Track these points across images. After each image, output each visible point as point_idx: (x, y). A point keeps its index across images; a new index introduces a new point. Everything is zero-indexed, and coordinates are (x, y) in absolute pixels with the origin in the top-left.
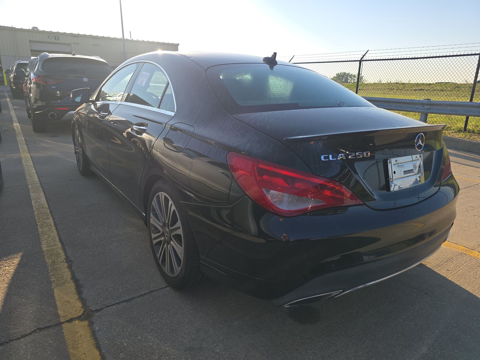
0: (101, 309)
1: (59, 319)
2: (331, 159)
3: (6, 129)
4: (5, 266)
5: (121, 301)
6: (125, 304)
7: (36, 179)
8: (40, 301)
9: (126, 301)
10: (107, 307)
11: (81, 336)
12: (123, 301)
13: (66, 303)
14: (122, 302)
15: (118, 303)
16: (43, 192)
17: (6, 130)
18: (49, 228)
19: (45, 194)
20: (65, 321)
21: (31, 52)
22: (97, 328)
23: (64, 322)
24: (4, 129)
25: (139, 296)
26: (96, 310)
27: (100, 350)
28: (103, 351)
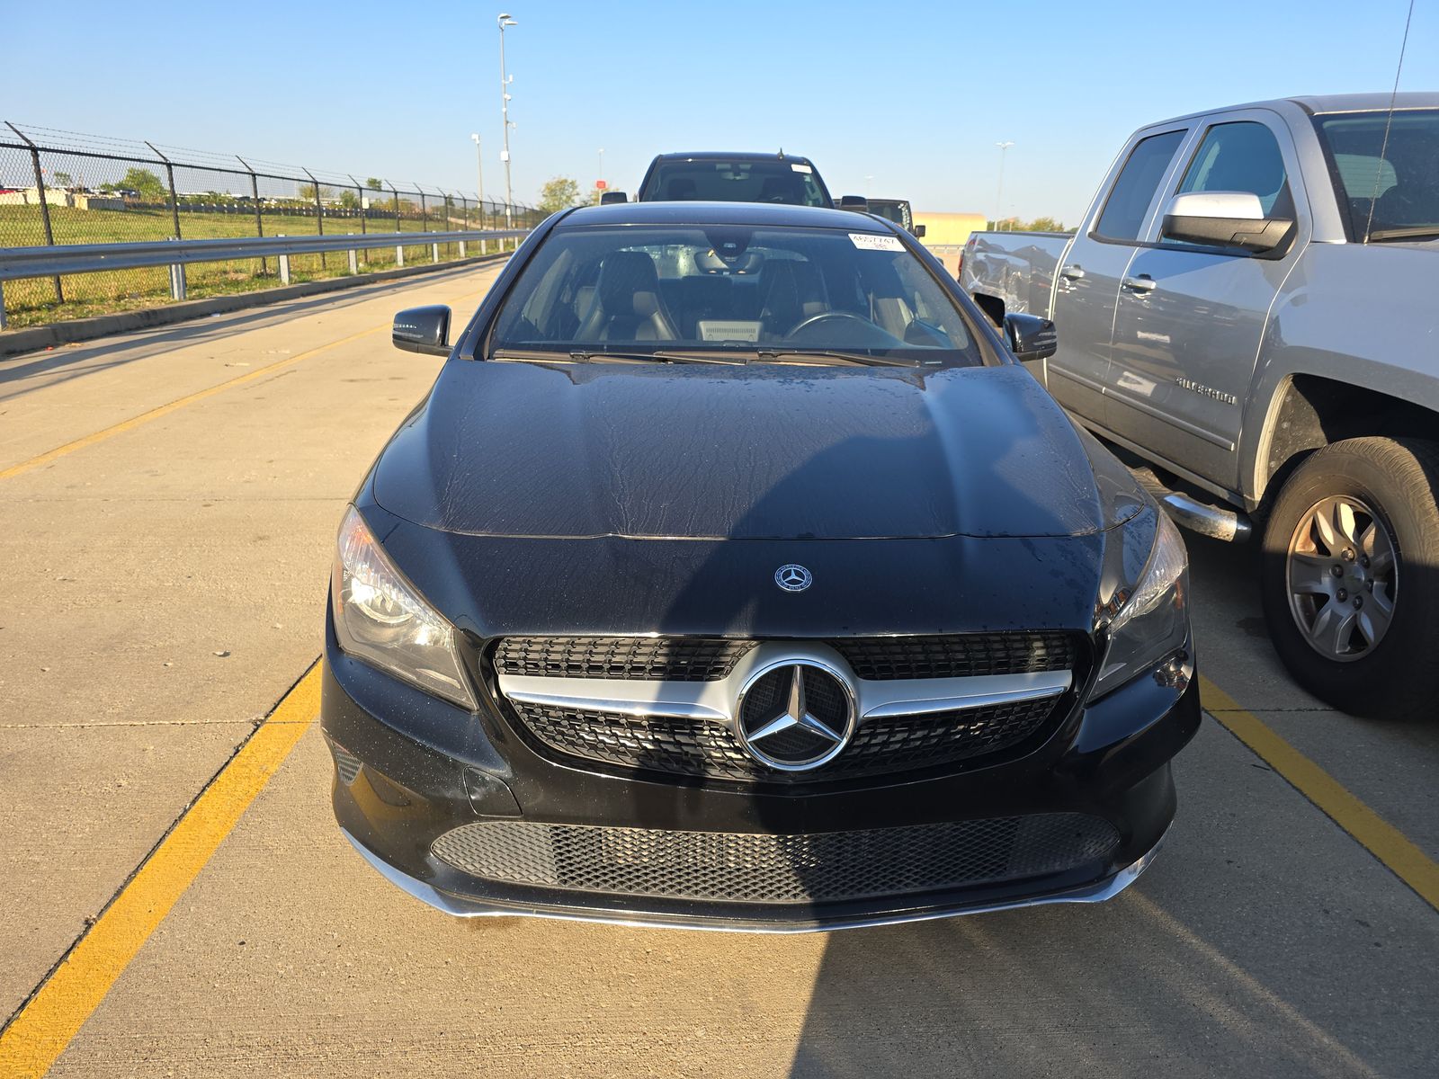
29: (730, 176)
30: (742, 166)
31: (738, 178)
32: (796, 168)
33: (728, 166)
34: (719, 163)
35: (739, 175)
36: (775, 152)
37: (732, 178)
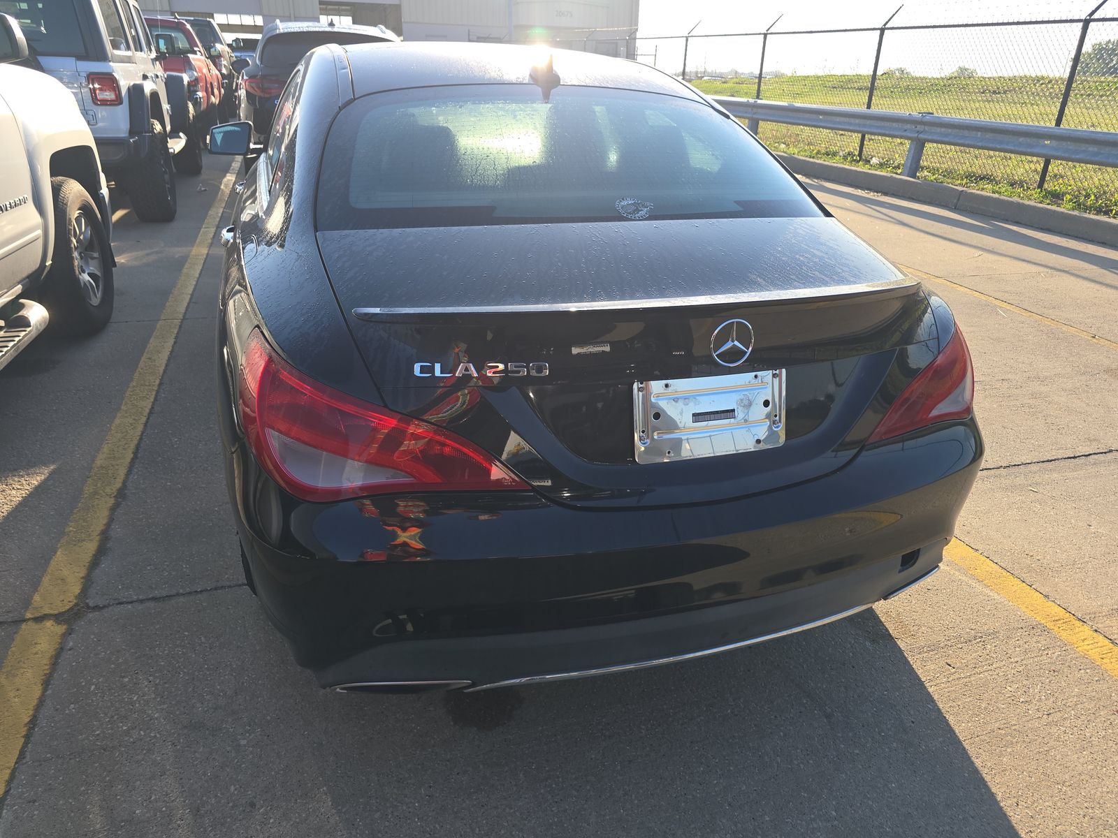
0: (104, 607)
1: (25, 611)
2: (438, 373)
3: (203, 189)
4: (13, 488)
5: (151, 596)
6: (152, 604)
7: (182, 309)
8: (21, 569)
9: (160, 598)
10: (117, 604)
11: (36, 653)
12: (154, 599)
13: (59, 581)
14: (148, 599)
15: (142, 601)
16: (176, 338)
17: (202, 191)
18: (135, 419)
19: (175, 343)
20: (32, 619)
21: (320, 4)
22: (71, 644)
23: (29, 619)
24: (199, 188)
25: (190, 593)
26: (96, 606)
27: (45, 690)
28: (49, 692)
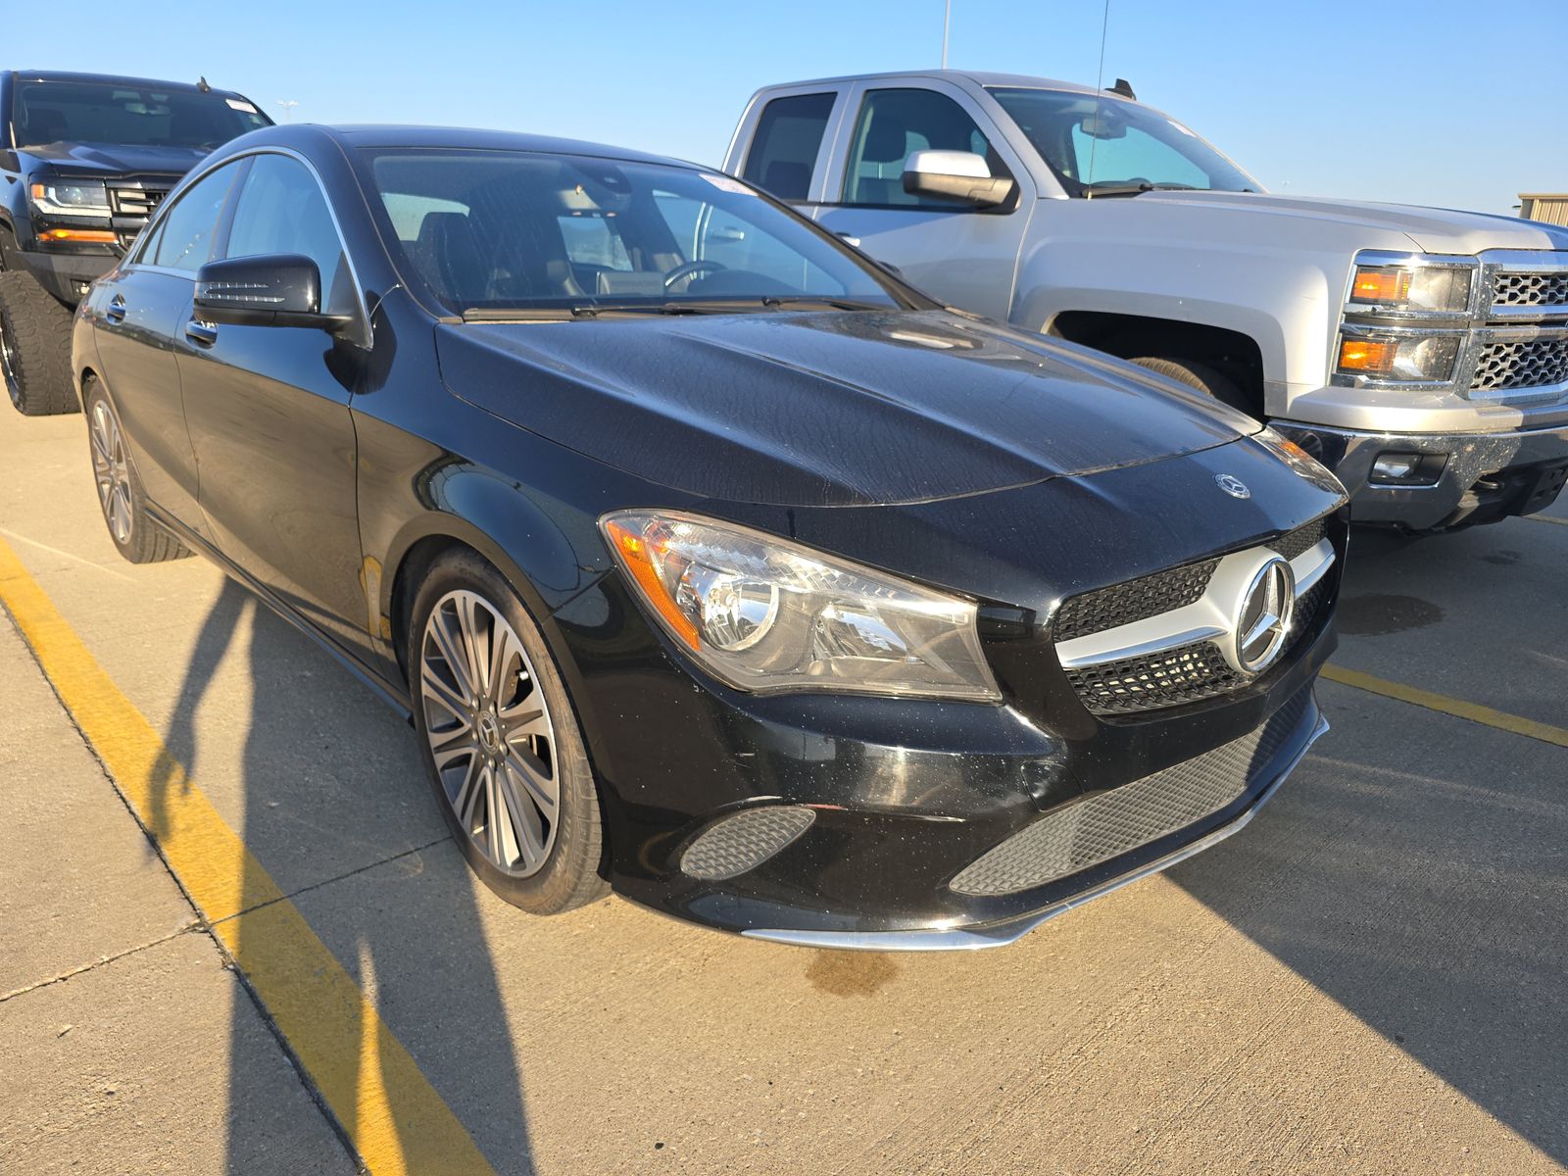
29: (141, 109)
30: (156, 97)
31: (153, 112)
32: (234, 105)
33: (135, 95)
34: (119, 89)
35: (155, 109)
36: (193, 81)
37: (144, 112)
